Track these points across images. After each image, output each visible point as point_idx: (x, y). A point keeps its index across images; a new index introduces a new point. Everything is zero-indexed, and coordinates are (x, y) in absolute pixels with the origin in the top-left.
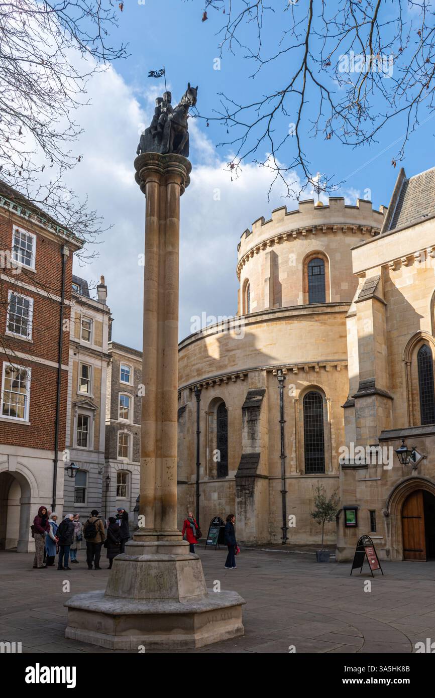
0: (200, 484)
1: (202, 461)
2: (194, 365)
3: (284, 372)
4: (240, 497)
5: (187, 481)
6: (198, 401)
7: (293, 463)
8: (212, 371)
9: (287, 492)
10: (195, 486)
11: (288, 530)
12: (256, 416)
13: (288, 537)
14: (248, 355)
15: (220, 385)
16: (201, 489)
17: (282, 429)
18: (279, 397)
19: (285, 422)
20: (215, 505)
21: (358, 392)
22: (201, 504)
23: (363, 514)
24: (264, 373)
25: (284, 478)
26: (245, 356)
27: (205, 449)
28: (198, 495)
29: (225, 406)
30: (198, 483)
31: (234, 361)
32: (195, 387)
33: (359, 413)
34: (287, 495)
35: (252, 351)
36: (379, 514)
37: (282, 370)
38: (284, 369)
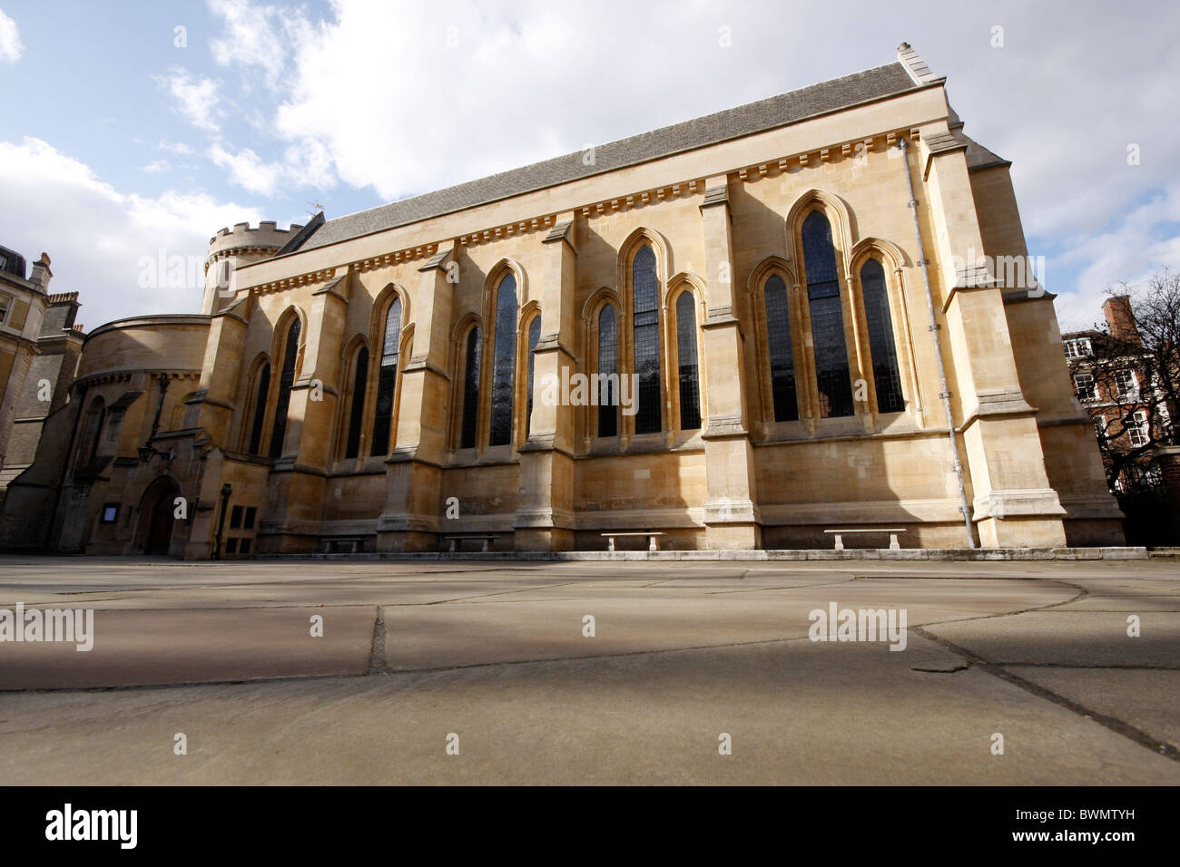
3: (168, 378)
6: (83, 399)
12: (120, 417)
15: (103, 384)
17: (154, 432)
18: (158, 401)
23: (124, 510)
26: (135, 356)
29: (105, 406)
31: (122, 360)
35: (144, 352)
36: (133, 510)
37: (166, 375)
38: (169, 373)
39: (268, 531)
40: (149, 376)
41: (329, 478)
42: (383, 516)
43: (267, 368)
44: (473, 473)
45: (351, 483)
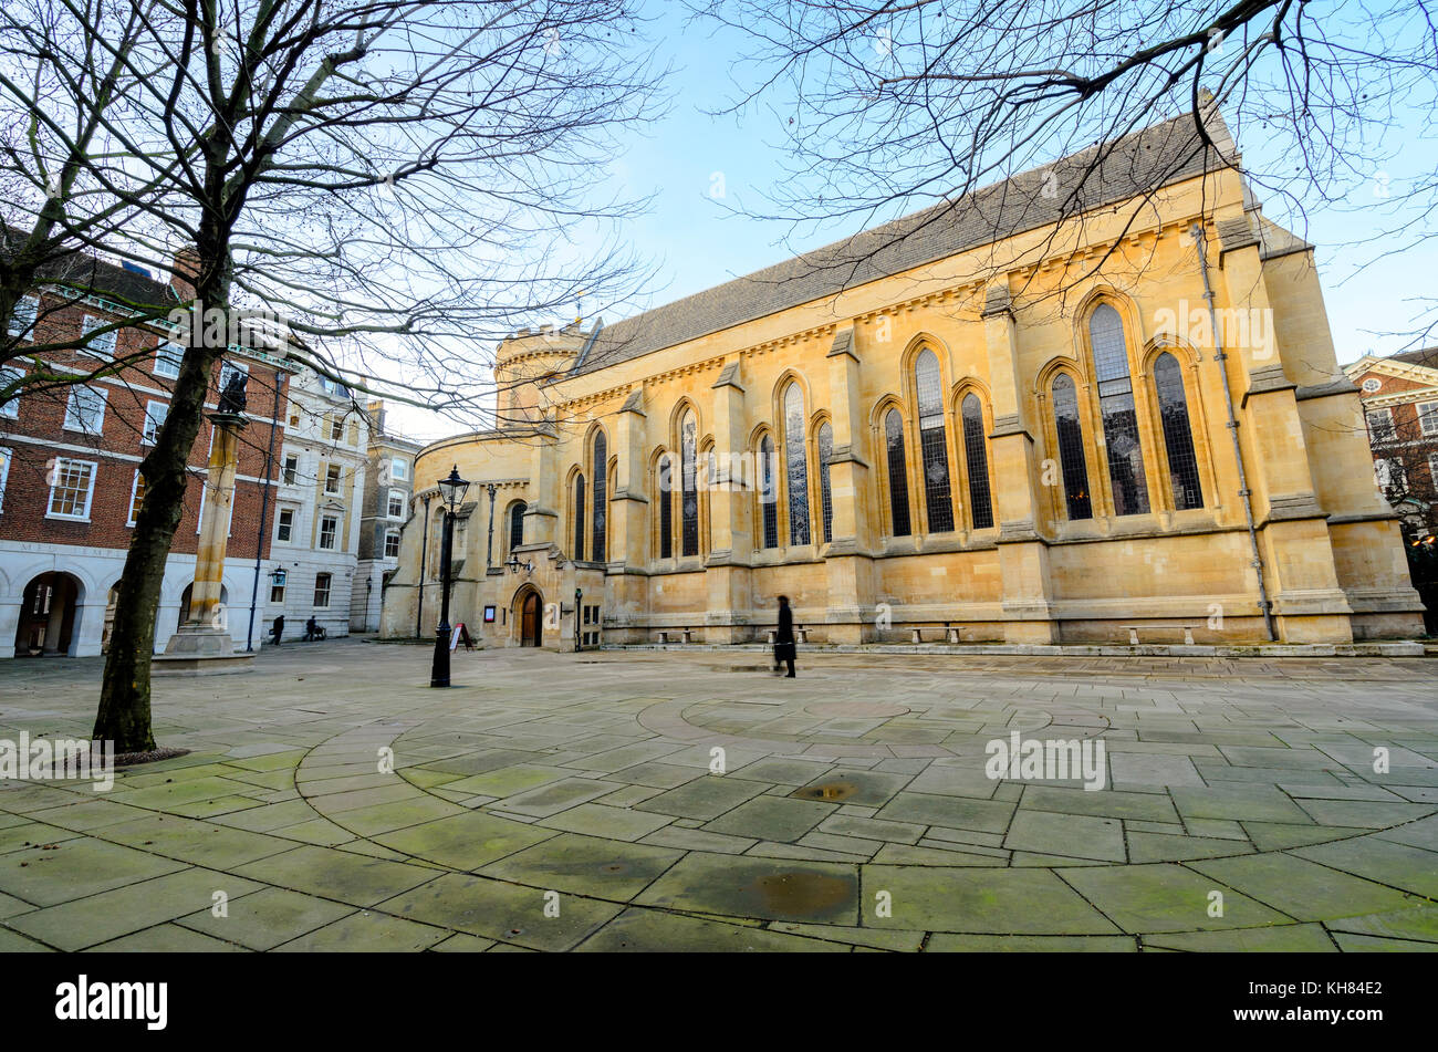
0: (423, 587)
1: (426, 565)
3: (494, 487)
5: (412, 583)
6: (427, 509)
10: (419, 588)
12: (465, 526)
16: (424, 592)
17: (490, 537)
18: (489, 509)
19: (493, 531)
22: (422, 605)
23: (499, 611)
27: (429, 554)
28: (421, 597)
30: (421, 586)
32: (424, 496)
36: (507, 611)
37: (492, 485)
38: (494, 483)
39: (611, 625)
40: (479, 486)
41: (649, 576)
42: (708, 612)
43: (581, 477)
44: (780, 571)
45: (670, 580)
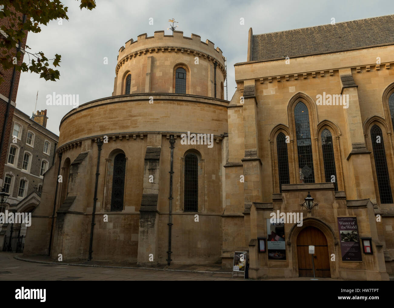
0: (96, 216)
1: (99, 196)
2: (98, 122)
3: (175, 138)
4: (143, 227)
5: (83, 212)
6: (100, 149)
7: (178, 203)
8: (116, 129)
9: (173, 224)
10: (91, 217)
11: (172, 254)
12: (156, 166)
13: (172, 259)
14: (148, 122)
15: (121, 140)
16: (96, 219)
18: (170, 155)
19: (173, 173)
20: (110, 233)
21: (245, 157)
22: (95, 231)
24: (160, 137)
25: (170, 214)
26: (146, 122)
27: (103, 188)
28: (93, 225)
29: (125, 156)
30: (94, 215)
31: (136, 124)
32: (97, 139)
33: (246, 171)
34: (173, 227)
35: (151, 119)
37: (173, 136)
38: (175, 135)
40: (161, 135)
43: (281, 136)
